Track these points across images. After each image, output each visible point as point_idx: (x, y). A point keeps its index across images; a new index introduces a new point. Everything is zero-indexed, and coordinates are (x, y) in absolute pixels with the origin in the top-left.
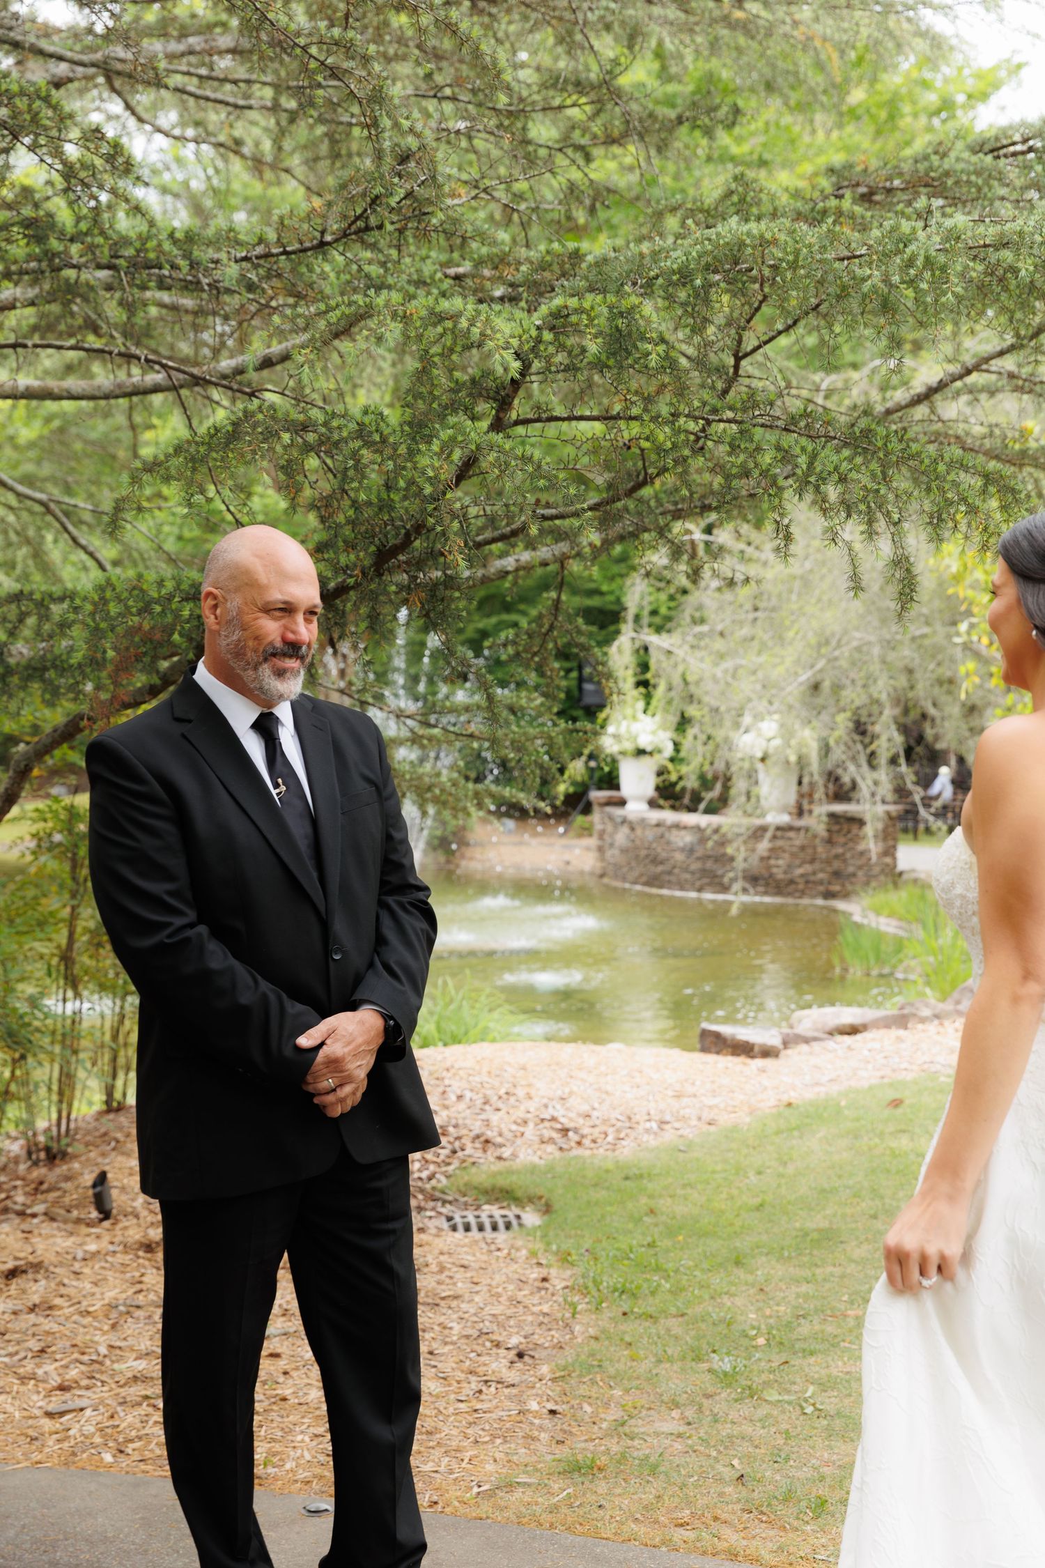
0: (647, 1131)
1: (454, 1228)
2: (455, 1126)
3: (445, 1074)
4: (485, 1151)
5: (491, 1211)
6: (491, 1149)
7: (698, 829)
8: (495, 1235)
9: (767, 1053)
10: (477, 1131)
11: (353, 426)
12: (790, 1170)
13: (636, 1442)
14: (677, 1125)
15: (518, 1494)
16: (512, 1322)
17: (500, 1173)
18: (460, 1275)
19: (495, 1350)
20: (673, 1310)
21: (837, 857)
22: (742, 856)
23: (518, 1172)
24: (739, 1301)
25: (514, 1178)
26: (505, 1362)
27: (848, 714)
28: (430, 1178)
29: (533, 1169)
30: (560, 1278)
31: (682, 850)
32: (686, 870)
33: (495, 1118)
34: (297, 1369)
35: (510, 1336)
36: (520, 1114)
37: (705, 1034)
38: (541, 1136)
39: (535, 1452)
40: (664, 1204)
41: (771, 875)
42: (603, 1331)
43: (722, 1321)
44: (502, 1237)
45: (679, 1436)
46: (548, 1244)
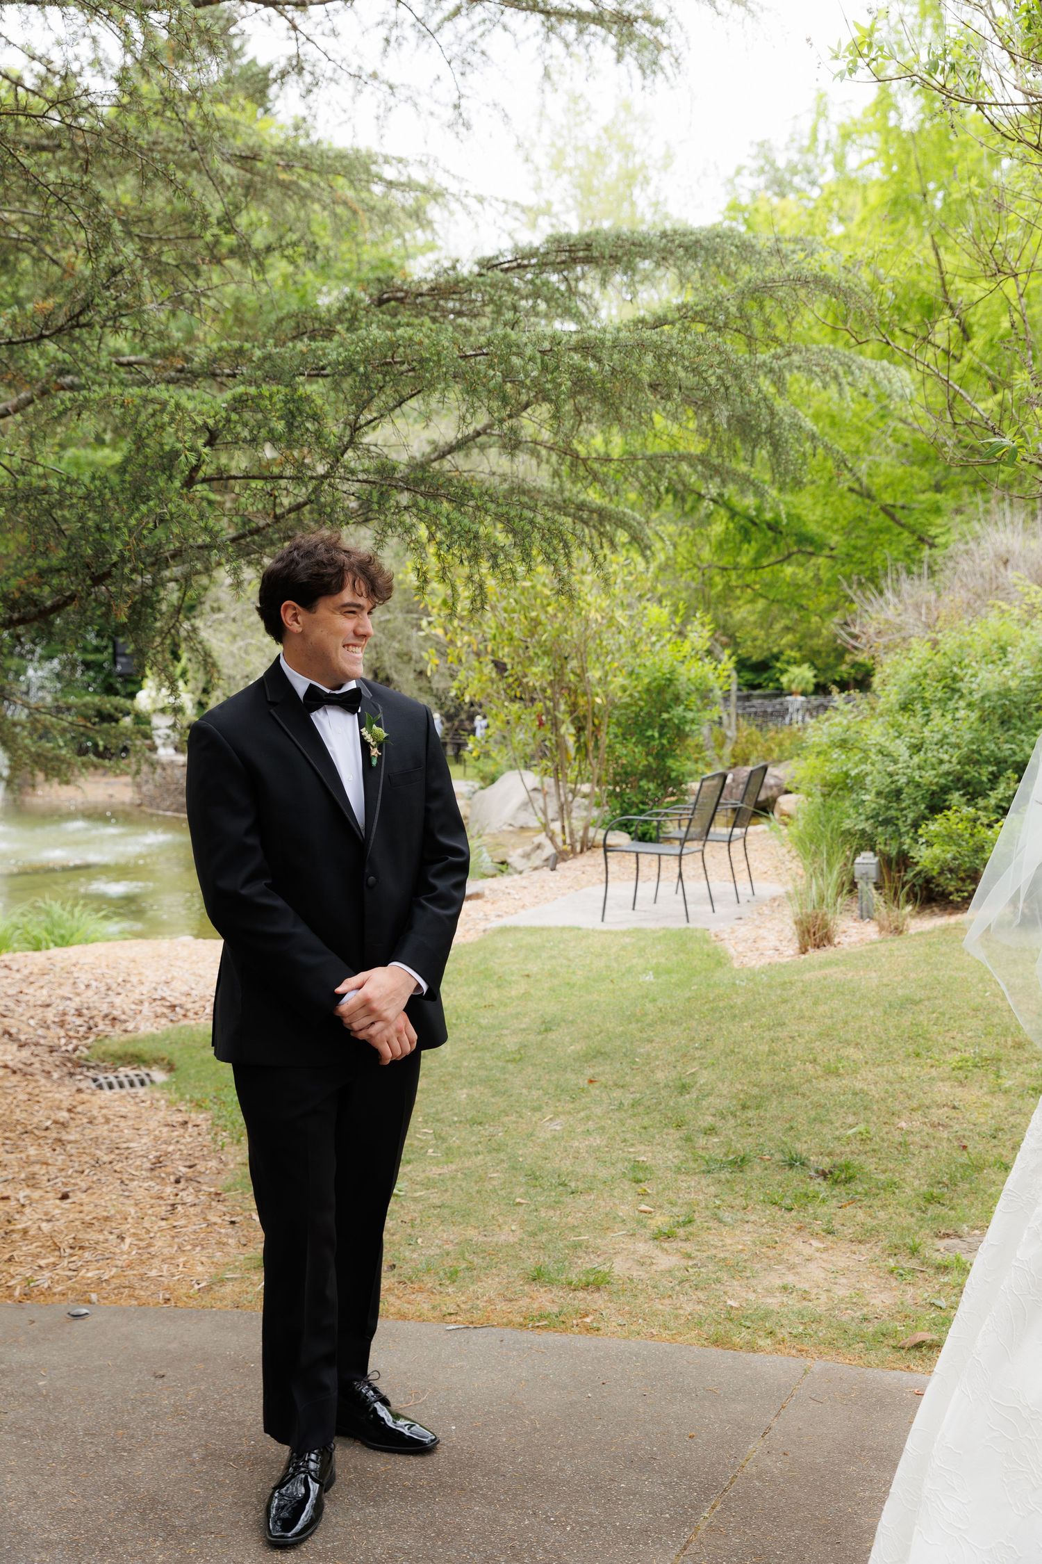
1: (100, 1087)
2: (88, 1009)
3: (73, 969)
4: (113, 1026)
5: (124, 1071)
6: (118, 1025)
8: (133, 1090)
10: (105, 1011)
15: (228, 1288)
16: (176, 1157)
17: (129, 1042)
18: (123, 1124)
23: (142, 1041)
25: (140, 1046)
28: (75, 1050)
29: (153, 1038)
30: (201, 1121)
33: (118, 1001)
34: (26, 1207)
36: (136, 996)
38: (155, 1012)
39: (228, 1254)
44: (141, 1091)
46: (182, 1095)
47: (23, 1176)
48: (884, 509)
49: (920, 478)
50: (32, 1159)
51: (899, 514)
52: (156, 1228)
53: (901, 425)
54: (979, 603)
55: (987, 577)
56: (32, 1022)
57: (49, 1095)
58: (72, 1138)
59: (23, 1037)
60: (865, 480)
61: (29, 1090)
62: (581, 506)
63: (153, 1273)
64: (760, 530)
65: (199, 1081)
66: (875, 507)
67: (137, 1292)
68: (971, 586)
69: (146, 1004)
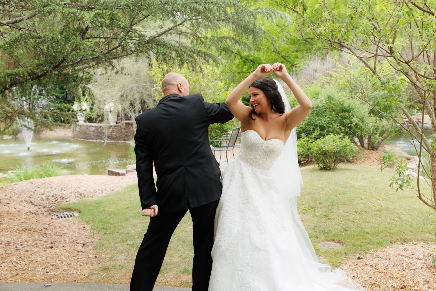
0: (99, 193)
1: (58, 218)
2: (55, 195)
3: (51, 183)
4: (63, 200)
5: (66, 213)
6: (64, 199)
7: (96, 126)
8: (68, 218)
9: (123, 175)
10: (61, 196)
11: (51, 38)
12: (132, 199)
13: (116, 262)
14: (106, 191)
15: (94, 277)
16: (80, 238)
17: (67, 205)
18: (64, 228)
19: (78, 244)
20: (116, 232)
21: (126, 132)
22: (107, 132)
23: (71, 204)
24: (129, 229)
25: (71, 205)
26: (81, 247)
27: (129, 102)
28: (51, 207)
29: (75, 203)
30: (88, 227)
31: (92, 131)
32: (93, 135)
33: (64, 193)
34: (33, 253)
35: (80, 241)
36: (70, 191)
37: (109, 171)
38: (75, 196)
39: (94, 266)
40: (106, 209)
41: (112, 136)
42: (101, 238)
43: (127, 233)
44: (70, 218)
45: (125, 259)
46: (83, 220)
47: (33, 244)
48: (283, 57)
49: (292, 48)
50: (36, 239)
51: (286, 58)
52: (73, 259)
53: (287, 34)
54: (309, 82)
55: (311, 75)
56: (38, 199)
57: (43, 220)
58: (49, 233)
59: (36, 203)
60: (277, 48)
61: (37, 219)
62: (199, 52)
63: (71, 272)
64: (249, 62)
65: (88, 215)
66: (280, 56)
67: (66, 278)
68: (306, 77)
69: (73, 194)
